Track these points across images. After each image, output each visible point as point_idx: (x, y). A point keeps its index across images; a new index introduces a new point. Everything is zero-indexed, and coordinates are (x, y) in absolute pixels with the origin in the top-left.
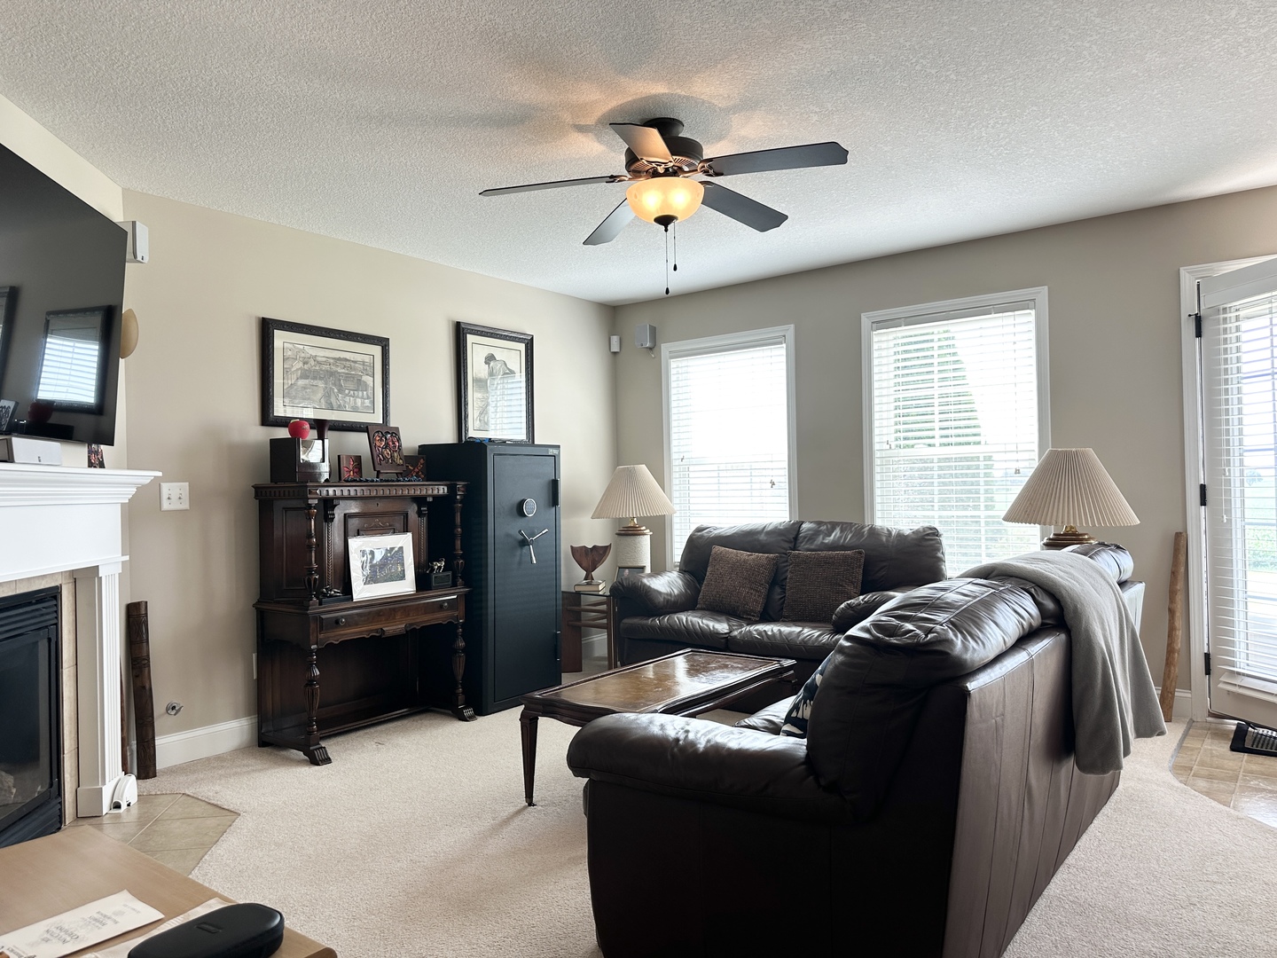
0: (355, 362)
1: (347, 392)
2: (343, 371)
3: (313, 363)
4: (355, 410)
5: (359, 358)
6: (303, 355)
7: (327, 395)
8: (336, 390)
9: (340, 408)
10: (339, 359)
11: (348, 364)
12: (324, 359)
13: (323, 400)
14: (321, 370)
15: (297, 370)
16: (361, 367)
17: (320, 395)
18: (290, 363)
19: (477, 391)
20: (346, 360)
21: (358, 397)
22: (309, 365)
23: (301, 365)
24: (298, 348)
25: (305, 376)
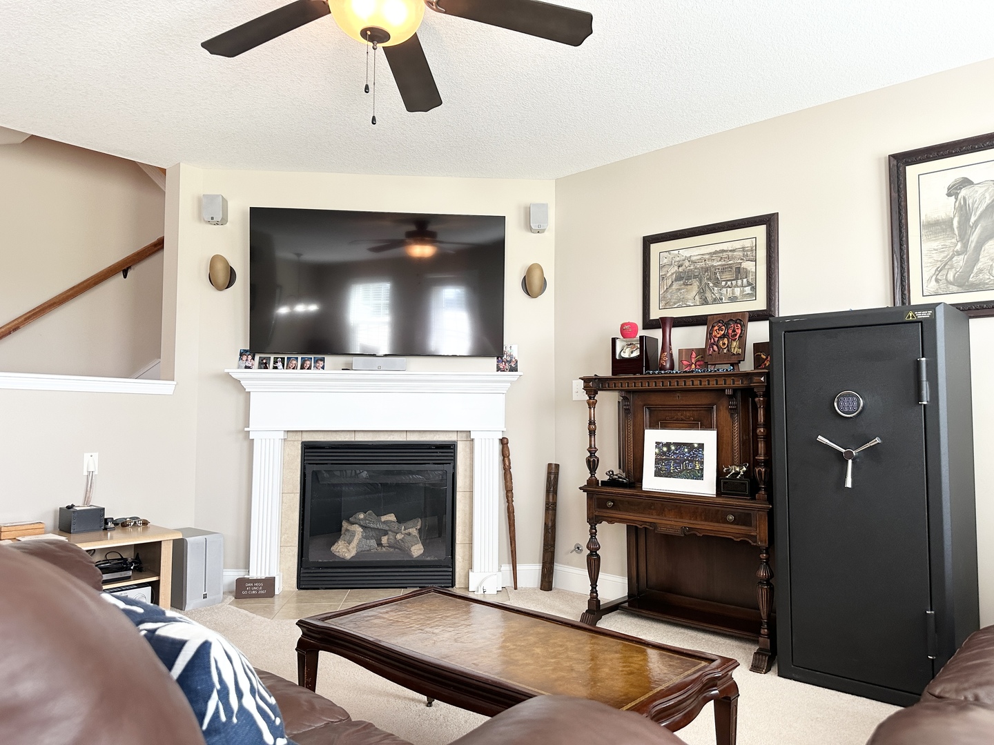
0: (733, 251)
1: (723, 283)
2: (720, 263)
3: (687, 263)
4: (733, 299)
5: (737, 245)
6: (678, 259)
7: (702, 292)
8: (711, 285)
9: (717, 301)
10: (716, 252)
11: (725, 255)
12: (700, 257)
13: (697, 297)
14: (696, 268)
15: (672, 274)
16: (741, 254)
17: (694, 293)
18: (666, 269)
19: (929, 240)
20: (723, 251)
21: (737, 286)
22: (684, 267)
23: (676, 268)
24: (673, 254)
25: (679, 278)
